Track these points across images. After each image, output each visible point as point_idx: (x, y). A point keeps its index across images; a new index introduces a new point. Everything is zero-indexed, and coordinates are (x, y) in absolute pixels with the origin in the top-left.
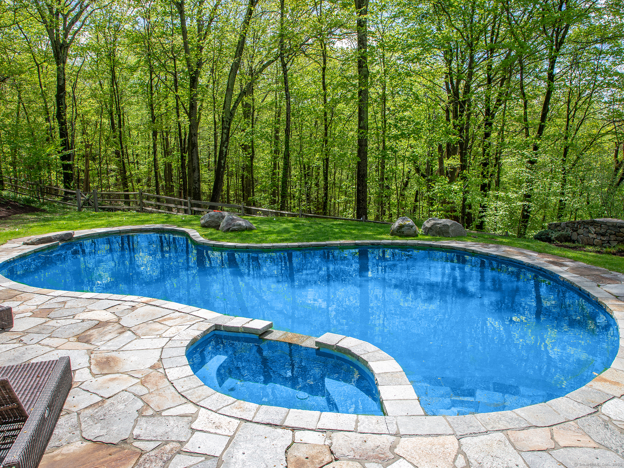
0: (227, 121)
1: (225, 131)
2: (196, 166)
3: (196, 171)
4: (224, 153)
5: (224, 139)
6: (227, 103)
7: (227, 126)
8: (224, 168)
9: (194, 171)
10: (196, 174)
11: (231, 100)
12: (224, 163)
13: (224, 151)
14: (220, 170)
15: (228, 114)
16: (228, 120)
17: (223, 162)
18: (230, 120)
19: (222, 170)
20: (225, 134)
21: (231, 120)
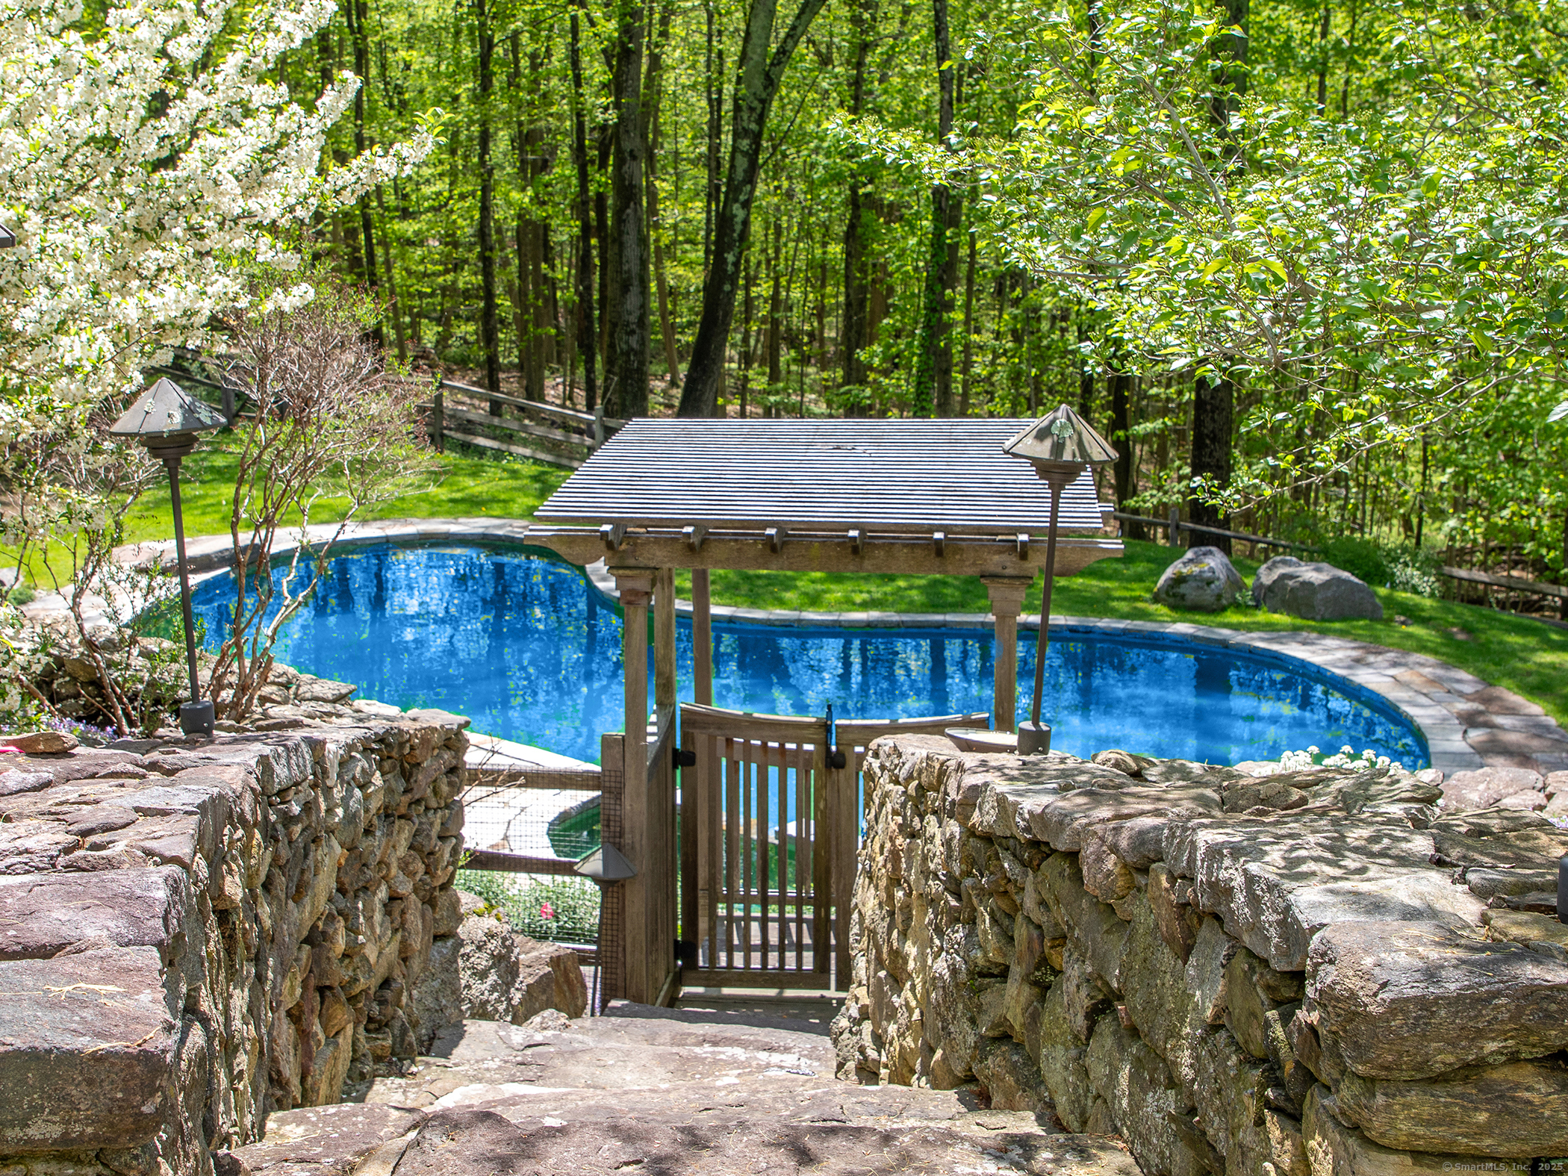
0: (752, 109)
1: (745, 144)
2: (635, 269)
3: (635, 289)
4: (738, 228)
5: (740, 175)
6: (754, 40)
7: (753, 126)
8: (733, 280)
9: (625, 288)
10: (632, 301)
11: (768, 29)
12: (736, 264)
13: (739, 219)
14: (720, 289)
15: (758, 82)
16: (755, 104)
17: (730, 258)
18: (763, 101)
19: (727, 287)
20: (745, 154)
21: (765, 103)
